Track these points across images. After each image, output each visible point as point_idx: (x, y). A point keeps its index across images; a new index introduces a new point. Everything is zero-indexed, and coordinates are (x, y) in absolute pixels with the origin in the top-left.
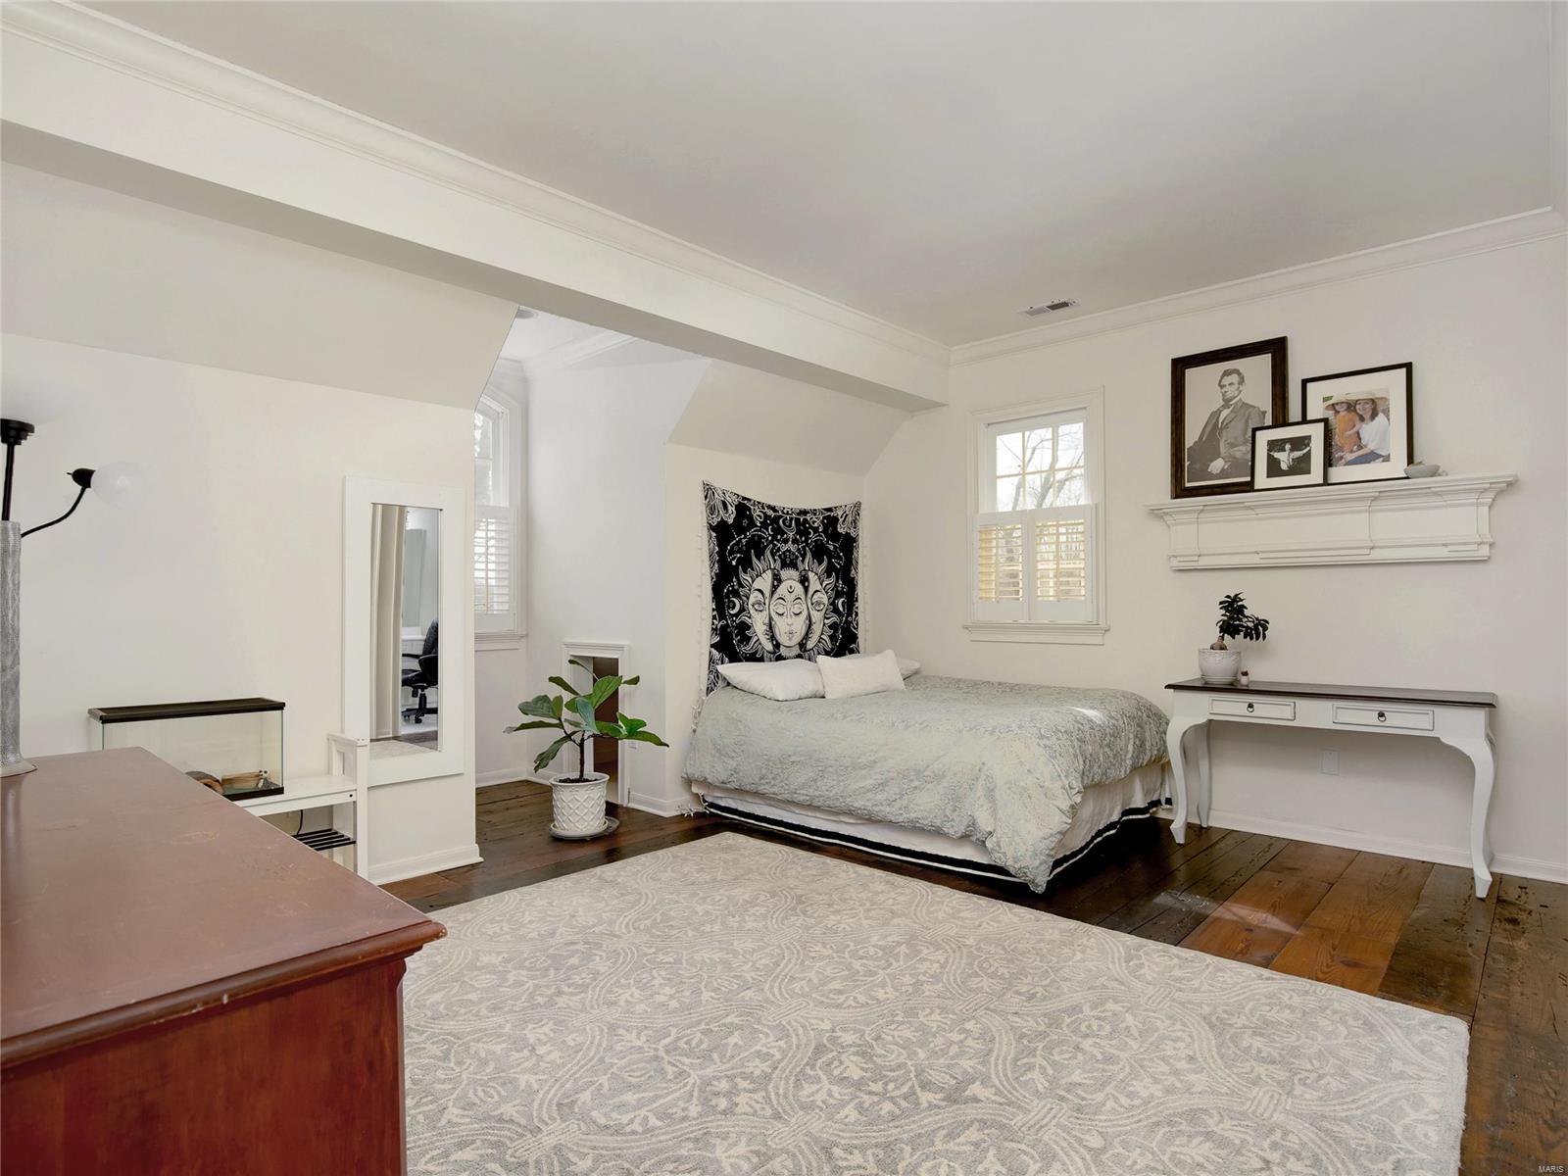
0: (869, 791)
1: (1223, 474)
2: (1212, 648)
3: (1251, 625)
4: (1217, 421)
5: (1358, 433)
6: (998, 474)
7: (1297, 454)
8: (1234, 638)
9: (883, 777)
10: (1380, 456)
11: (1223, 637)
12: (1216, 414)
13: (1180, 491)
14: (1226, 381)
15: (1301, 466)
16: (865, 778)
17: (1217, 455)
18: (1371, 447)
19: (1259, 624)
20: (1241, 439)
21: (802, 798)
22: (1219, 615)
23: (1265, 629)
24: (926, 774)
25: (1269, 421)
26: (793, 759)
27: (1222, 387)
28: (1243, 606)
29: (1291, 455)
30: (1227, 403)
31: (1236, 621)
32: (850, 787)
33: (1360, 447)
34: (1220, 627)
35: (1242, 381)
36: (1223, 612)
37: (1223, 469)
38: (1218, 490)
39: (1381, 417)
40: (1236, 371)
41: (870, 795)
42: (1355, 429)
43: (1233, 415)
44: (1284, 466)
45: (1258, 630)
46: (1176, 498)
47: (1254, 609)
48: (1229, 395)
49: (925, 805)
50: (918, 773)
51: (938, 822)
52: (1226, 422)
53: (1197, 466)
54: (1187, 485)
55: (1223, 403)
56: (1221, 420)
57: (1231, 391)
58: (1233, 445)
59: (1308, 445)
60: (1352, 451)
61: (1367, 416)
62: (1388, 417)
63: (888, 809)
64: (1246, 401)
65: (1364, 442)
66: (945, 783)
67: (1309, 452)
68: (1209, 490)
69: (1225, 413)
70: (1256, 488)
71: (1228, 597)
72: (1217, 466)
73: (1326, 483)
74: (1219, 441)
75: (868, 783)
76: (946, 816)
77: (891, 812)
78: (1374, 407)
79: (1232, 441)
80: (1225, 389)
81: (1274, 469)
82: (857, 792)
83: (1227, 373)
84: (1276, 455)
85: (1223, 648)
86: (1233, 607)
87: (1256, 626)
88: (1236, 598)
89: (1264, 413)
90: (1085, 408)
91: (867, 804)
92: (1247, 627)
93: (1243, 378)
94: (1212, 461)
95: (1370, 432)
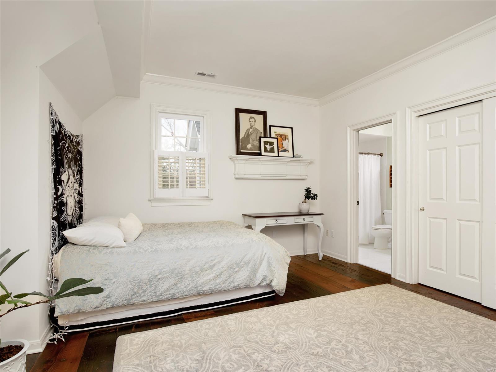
0: (212, 280)
1: (251, 149)
2: (303, 203)
3: (313, 196)
4: (249, 131)
5: (282, 143)
6: (162, 135)
7: (271, 147)
8: (308, 199)
9: (220, 271)
10: (287, 151)
11: (305, 199)
12: (248, 130)
13: (238, 153)
14: (251, 120)
15: (272, 150)
16: (209, 274)
17: (249, 143)
18: (285, 148)
19: (315, 196)
20: (255, 139)
21: (166, 297)
22: (304, 193)
23: (317, 197)
24: (241, 264)
25: (263, 135)
26: (159, 277)
27: (250, 121)
28: (311, 191)
29: (270, 146)
30: (251, 127)
31: (309, 195)
32: (200, 282)
33: (283, 148)
34: (305, 197)
35: (255, 121)
36: (305, 192)
37: (251, 148)
38: (250, 154)
39: (287, 140)
40: (253, 118)
41: (212, 282)
42: (282, 142)
43: (253, 131)
44: (268, 150)
45: (314, 197)
46: (238, 155)
47: (313, 192)
48: (252, 125)
49: (241, 278)
50: (237, 264)
51: (248, 283)
52: (251, 133)
53: (244, 145)
54: (241, 151)
55: (250, 127)
56: (250, 132)
57: (253, 124)
58: (253, 141)
59: (273, 144)
60: (281, 148)
61: (284, 139)
62: (288, 140)
63: (223, 285)
64: (256, 128)
65: (284, 146)
66: (250, 266)
67: (274, 147)
68: (248, 154)
69: (251, 130)
70: (262, 155)
71: (307, 188)
72: (249, 146)
73: (278, 156)
74: (249, 138)
75: (211, 276)
76: (251, 279)
77: (223, 286)
78: (285, 138)
79: (253, 139)
80: (251, 123)
81: (266, 150)
82: (205, 283)
83: (251, 118)
84: (266, 146)
85: (305, 203)
86: (308, 191)
87: (314, 196)
88: (309, 188)
89: (261, 133)
90: (203, 116)
91: (211, 286)
92: (312, 197)
93: (255, 120)
94: (248, 144)
95: (285, 143)
